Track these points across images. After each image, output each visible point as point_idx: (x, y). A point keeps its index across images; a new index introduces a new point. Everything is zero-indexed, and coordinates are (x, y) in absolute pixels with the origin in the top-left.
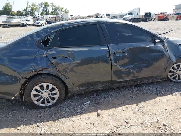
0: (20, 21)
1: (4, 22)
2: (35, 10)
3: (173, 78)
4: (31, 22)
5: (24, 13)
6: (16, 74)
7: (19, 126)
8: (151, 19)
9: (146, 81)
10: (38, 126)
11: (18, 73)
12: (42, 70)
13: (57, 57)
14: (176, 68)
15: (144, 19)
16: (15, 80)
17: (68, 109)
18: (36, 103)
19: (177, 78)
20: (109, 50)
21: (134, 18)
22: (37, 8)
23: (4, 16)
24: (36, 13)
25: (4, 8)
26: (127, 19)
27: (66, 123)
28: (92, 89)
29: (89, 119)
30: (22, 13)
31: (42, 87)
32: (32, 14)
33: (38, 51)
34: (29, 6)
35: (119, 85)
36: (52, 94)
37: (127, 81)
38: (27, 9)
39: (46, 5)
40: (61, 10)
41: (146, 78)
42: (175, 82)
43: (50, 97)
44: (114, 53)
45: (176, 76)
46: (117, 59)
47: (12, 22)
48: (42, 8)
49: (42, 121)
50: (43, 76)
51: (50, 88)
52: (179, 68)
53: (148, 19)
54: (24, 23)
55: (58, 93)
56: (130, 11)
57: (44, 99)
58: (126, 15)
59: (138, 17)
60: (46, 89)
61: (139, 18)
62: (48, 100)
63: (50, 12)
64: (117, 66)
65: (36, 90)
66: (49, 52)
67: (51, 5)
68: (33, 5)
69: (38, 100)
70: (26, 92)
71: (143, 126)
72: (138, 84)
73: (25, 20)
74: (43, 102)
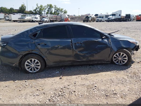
0: (30, 18)
1: (19, 19)
2: (42, 10)
3: (117, 62)
4: (39, 19)
5: (34, 12)
6: (17, 52)
7: (16, 81)
8: (131, 20)
9: (96, 63)
10: (26, 82)
11: (18, 52)
12: (32, 51)
13: (41, 44)
14: (118, 55)
15: (125, 19)
16: (16, 55)
17: (45, 75)
18: (27, 69)
19: (119, 62)
20: (72, 42)
21: (117, 19)
22: (44, 9)
23: (20, 14)
24: (43, 12)
25: (20, 8)
26: (111, 18)
27: (41, 81)
28: (61, 65)
29: (55, 80)
30: (33, 12)
31: (31, 61)
32: (40, 13)
33: (30, 40)
34: (38, 7)
35: (78, 64)
36: (37, 66)
37: (83, 61)
38: (36, 9)
39: (50, 6)
40: (61, 11)
41: (95, 60)
42: (117, 65)
43: (36, 67)
44: (75, 44)
45: (119, 61)
46: (77, 47)
47: (25, 19)
48: (47, 9)
49: (28, 79)
50: (32, 55)
51: (36, 62)
52: (120, 56)
53: (128, 19)
54: (33, 20)
55: (40, 65)
56: (114, 13)
57: (32, 68)
58: (111, 16)
59: (120, 17)
60: (34, 62)
61: (121, 19)
62: (34, 69)
63: (53, 12)
64: (77, 51)
65: (28, 62)
66: (36, 41)
67: (54, 6)
68: (41, 6)
69: (28, 68)
70: (22, 63)
71: (83, 86)
72: (91, 64)
73: (34, 18)
74: (31, 70)
